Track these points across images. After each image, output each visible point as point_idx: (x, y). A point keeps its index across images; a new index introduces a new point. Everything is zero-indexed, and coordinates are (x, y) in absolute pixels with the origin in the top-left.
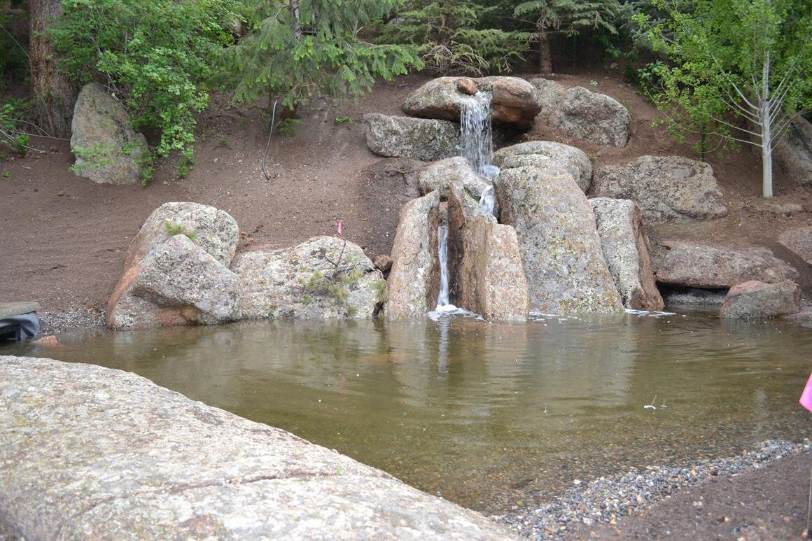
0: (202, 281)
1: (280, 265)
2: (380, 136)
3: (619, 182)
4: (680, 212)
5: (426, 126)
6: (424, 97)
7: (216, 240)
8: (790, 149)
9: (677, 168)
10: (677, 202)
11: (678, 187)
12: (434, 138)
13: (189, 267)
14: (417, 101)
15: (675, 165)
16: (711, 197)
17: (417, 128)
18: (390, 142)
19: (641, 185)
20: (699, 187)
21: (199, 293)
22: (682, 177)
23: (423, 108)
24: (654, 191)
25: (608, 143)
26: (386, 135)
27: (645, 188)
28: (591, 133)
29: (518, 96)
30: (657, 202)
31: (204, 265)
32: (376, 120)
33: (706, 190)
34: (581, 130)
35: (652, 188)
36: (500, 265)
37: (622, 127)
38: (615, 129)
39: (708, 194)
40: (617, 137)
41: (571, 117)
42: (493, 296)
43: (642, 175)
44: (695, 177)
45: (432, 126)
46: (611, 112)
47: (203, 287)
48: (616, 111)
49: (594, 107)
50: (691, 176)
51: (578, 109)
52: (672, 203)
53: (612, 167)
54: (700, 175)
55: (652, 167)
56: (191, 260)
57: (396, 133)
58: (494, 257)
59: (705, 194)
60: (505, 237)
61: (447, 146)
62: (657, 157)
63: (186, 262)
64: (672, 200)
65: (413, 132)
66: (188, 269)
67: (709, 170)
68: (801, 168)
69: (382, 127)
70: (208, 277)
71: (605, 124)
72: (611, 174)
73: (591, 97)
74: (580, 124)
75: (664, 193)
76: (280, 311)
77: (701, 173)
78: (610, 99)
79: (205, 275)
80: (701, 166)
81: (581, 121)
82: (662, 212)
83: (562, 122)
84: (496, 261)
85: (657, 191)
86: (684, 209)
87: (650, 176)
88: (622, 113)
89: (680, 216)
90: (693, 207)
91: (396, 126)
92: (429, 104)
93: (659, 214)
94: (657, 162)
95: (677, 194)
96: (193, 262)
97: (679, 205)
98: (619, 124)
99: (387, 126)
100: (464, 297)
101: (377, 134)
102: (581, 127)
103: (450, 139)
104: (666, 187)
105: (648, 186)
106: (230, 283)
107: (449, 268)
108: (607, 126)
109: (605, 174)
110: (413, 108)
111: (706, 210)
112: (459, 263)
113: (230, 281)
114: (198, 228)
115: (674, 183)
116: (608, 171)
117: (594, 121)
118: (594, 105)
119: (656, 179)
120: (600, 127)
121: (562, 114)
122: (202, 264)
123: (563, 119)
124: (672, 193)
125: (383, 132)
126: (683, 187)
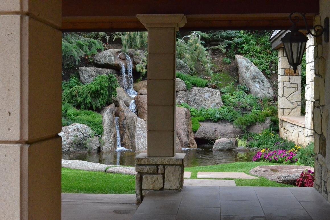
1: (63, 134)
2: (87, 77)
6: (103, 59)
8: (252, 83)
9: (206, 93)
10: (206, 107)
11: (206, 100)
15: (206, 91)
16: (219, 105)
18: (91, 80)
19: (192, 100)
20: (214, 100)
22: (208, 96)
23: (103, 64)
24: (197, 102)
30: (198, 107)
32: (85, 71)
33: (217, 102)
36: (140, 133)
39: (218, 104)
42: (138, 144)
43: (193, 95)
44: (213, 96)
46: (181, 67)
48: (184, 67)
50: (211, 96)
54: (215, 96)
55: (197, 92)
57: (93, 76)
58: (138, 131)
60: (141, 123)
62: (199, 88)
64: (204, 106)
67: (219, 93)
69: (87, 74)
72: (181, 95)
75: (201, 103)
77: (215, 95)
80: (215, 92)
84: (138, 132)
85: (198, 102)
87: (196, 96)
88: (186, 68)
91: (93, 73)
92: (106, 62)
94: (199, 90)
95: (206, 104)
98: (185, 72)
99: (90, 73)
100: (127, 144)
101: (86, 77)
104: (201, 101)
105: (195, 100)
107: (120, 134)
109: (178, 95)
110: (98, 63)
112: (124, 132)
119: (198, 97)
124: (204, 103)
125: (88, 76)
126: (208, 101)
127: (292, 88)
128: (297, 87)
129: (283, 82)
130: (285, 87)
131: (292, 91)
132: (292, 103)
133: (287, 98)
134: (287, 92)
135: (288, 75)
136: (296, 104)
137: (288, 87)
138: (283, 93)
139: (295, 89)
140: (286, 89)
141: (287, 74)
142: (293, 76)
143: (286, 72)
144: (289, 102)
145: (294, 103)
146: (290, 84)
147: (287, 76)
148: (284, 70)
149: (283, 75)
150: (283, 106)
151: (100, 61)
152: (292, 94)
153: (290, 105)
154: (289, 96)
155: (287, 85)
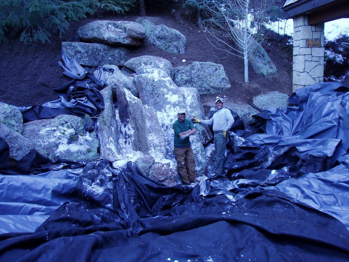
0: (17, 147)
3: (186, 74)
4: (212, 88)
5: (94, 48)
6: (90, 32)
7: (13, 122)
9: (209, 67)
11: (211, 76)
12: (98, 54)
13: (10, 140)
14: (86, 33)
15: (208, 66)
16: (224, 80)
17: (90, 49)
18: (77, 57)
19: (195, 76)
20: (219, 76)
21: (16, 153)
22: (212, 71)
23: (90, 37)
24: (201, 78)
25: (177, 53)
26: (76, 54)
27: (197, 77)
28: (169, 48)
29: (139, 34)
30: (203, 83)
31: (16, 138)
32: (70, 46)
33: (222, 77)
34: (164, 46)
35: (200, 77)
37: (183, 45)
38: (180, 46)
39: (223, 79)
40: (181, 50)
41: (159, 39)
43: (195, 71)
44: (217, 72)
45: (97, 48)
46: (178, 38)
47: (18, 150)
48: (180, 38)
49: (170, 35)
50: (215, 71)
51: (163, 36)
52: (209, 84)
53: (182, 67)
54: (219, 71)
55: (199, 67)
56: (10, 137)
57: (80, 52)
59: (222, 79)
60: (152, 112)
61: (105, 58)
62: (201, 62)
63: (8, 138)
64: (209, 82)
65: (88, 51)
66: (9, 141)
67: (222, 68)
68: (258, 66)
69: (73, 50)
70: (19, 144)
71: (175, 43)
73: (169, 30)
74: (164, 43)
75: (205, 79)
76: (52, 156)
77: (219, 69)
78: (178, 32)
79: (18, 143)
80: (219, 66)
81: (164, 41)
82: (205, 88)
83: (155, 41)
86: (214, 86)
87: (199, 71)
88: (183, 39)
89: (212, 89)
90: (217, 85)
91: (79, 49)
92: (94, 36)
93: (204, 89)
94: (201, 64)
95: (211, 80)
96: (11, 138)
97: (212, 84)
98: (182, 44)
99: (76, 49)
101: (71, 53)
102: (164, 45)
103: (106, 54)
104: (206, 77)
105: (198, 76)
106: (30, 145)
108: (176, 44)
109: (179, 70)
110: (84, 37)
111: (223, 86)
113: (30, 144)
114: (5, 117)
115: (209, 75)
116: (181, 69)
117: (170, 42)
118: (171, 35)
119: (202, 73)
120: (173, 45)
121: (155, 37)
122: (15, 138)
123: (155, 40)
124: (208, 79)
125: (74, 52)
126: (213, 76)
127: (314, 61)
128: (319, 60)
129: (305, 55)
130: (306, 60)
131: (314, 65)
132: (314, 79)
133: (308, 73)
134: (309, 66)
135: (310, 46)
136: (319, 80)
137: (310, 61)
138: (304, 68)
139: (317, 62)
140: (307, 62)
141: (308, 45)
142: (316, 48)
143: (307, 43)
144: (311, 78)
145: (316, 79)
146: (312, 57)
147: (308, 48)
148: (305, 41)
149: (304, 47)
150: (304, 83)
151: (87, 34)
152: (314, 69)
153: (311, 81)
154: (311, 72)
155: (309, 59)
